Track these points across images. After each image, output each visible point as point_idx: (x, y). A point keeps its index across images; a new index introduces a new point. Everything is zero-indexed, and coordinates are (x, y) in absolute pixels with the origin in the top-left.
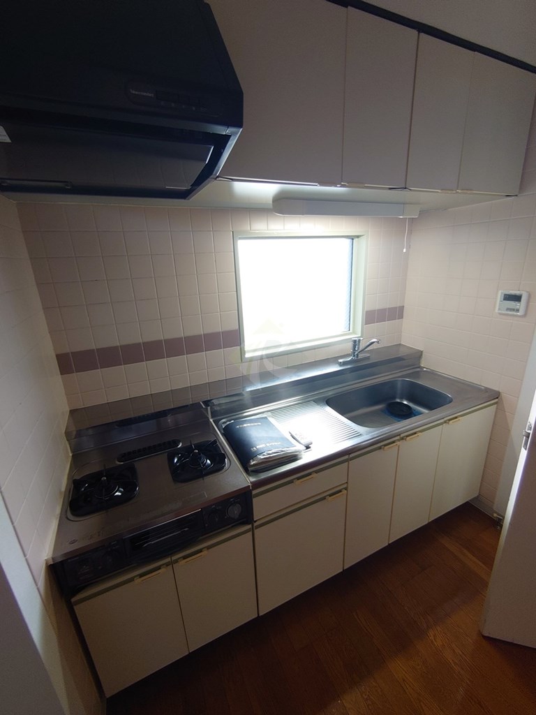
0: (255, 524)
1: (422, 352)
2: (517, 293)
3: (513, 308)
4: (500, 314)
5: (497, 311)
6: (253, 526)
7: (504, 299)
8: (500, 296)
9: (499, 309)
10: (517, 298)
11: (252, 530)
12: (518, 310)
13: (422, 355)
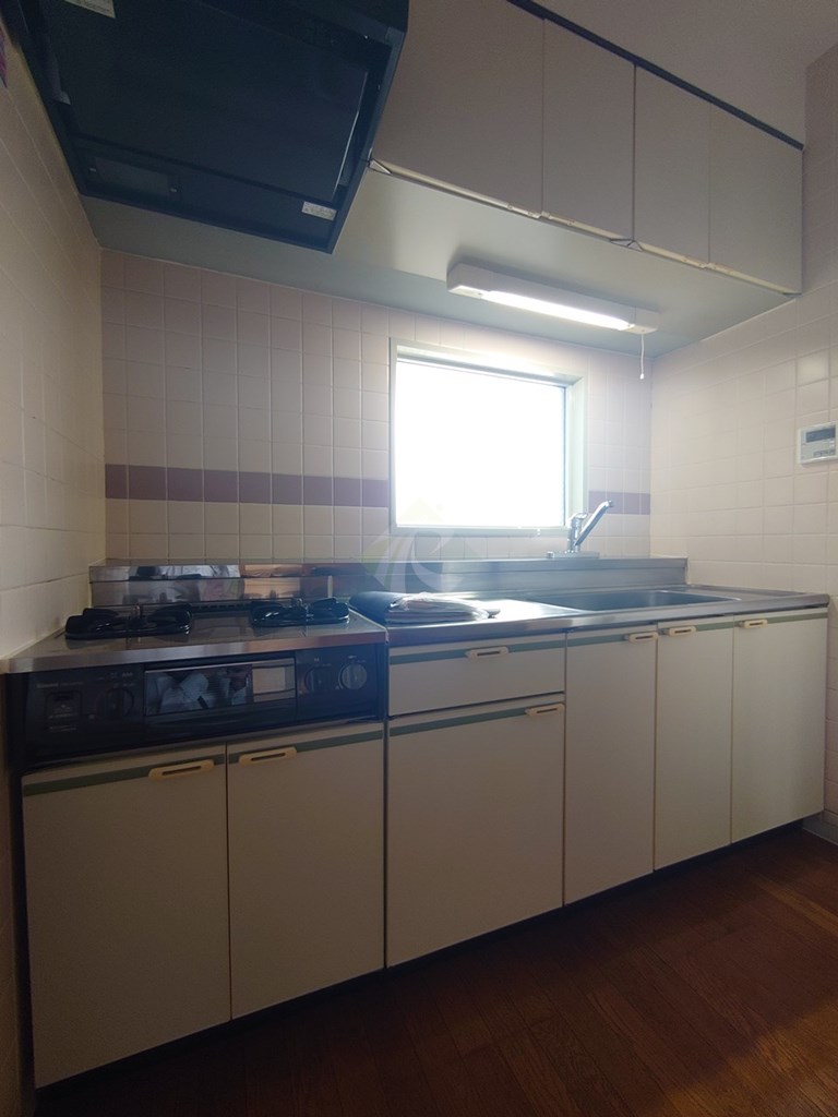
0: (392, 724)
1: (686, 560)
2: (827, 425)
3: (824, 449)
4: (807, 465)
5: (799, 461)
6: (386, 727)
7: (808, 441)
8: (800, 438)
9: (802, 458)
10: (829, 433)
11: (384, 736)
12: (833, 451)
13: (686, 564)
